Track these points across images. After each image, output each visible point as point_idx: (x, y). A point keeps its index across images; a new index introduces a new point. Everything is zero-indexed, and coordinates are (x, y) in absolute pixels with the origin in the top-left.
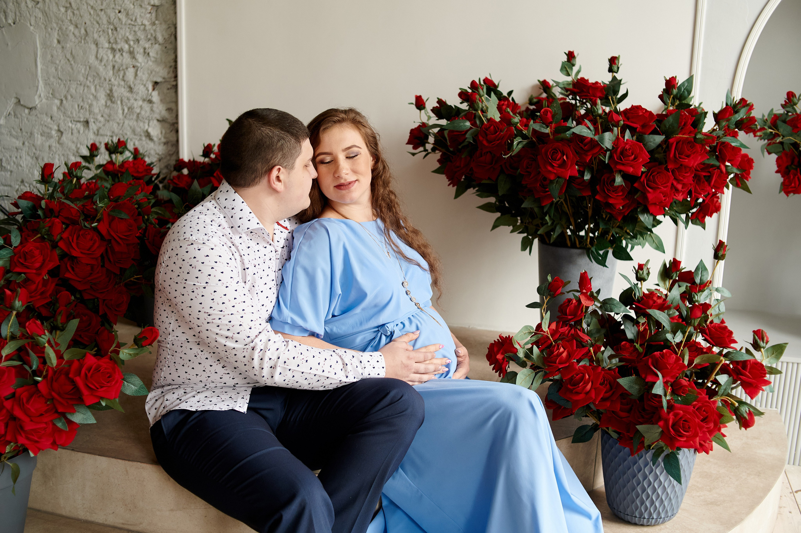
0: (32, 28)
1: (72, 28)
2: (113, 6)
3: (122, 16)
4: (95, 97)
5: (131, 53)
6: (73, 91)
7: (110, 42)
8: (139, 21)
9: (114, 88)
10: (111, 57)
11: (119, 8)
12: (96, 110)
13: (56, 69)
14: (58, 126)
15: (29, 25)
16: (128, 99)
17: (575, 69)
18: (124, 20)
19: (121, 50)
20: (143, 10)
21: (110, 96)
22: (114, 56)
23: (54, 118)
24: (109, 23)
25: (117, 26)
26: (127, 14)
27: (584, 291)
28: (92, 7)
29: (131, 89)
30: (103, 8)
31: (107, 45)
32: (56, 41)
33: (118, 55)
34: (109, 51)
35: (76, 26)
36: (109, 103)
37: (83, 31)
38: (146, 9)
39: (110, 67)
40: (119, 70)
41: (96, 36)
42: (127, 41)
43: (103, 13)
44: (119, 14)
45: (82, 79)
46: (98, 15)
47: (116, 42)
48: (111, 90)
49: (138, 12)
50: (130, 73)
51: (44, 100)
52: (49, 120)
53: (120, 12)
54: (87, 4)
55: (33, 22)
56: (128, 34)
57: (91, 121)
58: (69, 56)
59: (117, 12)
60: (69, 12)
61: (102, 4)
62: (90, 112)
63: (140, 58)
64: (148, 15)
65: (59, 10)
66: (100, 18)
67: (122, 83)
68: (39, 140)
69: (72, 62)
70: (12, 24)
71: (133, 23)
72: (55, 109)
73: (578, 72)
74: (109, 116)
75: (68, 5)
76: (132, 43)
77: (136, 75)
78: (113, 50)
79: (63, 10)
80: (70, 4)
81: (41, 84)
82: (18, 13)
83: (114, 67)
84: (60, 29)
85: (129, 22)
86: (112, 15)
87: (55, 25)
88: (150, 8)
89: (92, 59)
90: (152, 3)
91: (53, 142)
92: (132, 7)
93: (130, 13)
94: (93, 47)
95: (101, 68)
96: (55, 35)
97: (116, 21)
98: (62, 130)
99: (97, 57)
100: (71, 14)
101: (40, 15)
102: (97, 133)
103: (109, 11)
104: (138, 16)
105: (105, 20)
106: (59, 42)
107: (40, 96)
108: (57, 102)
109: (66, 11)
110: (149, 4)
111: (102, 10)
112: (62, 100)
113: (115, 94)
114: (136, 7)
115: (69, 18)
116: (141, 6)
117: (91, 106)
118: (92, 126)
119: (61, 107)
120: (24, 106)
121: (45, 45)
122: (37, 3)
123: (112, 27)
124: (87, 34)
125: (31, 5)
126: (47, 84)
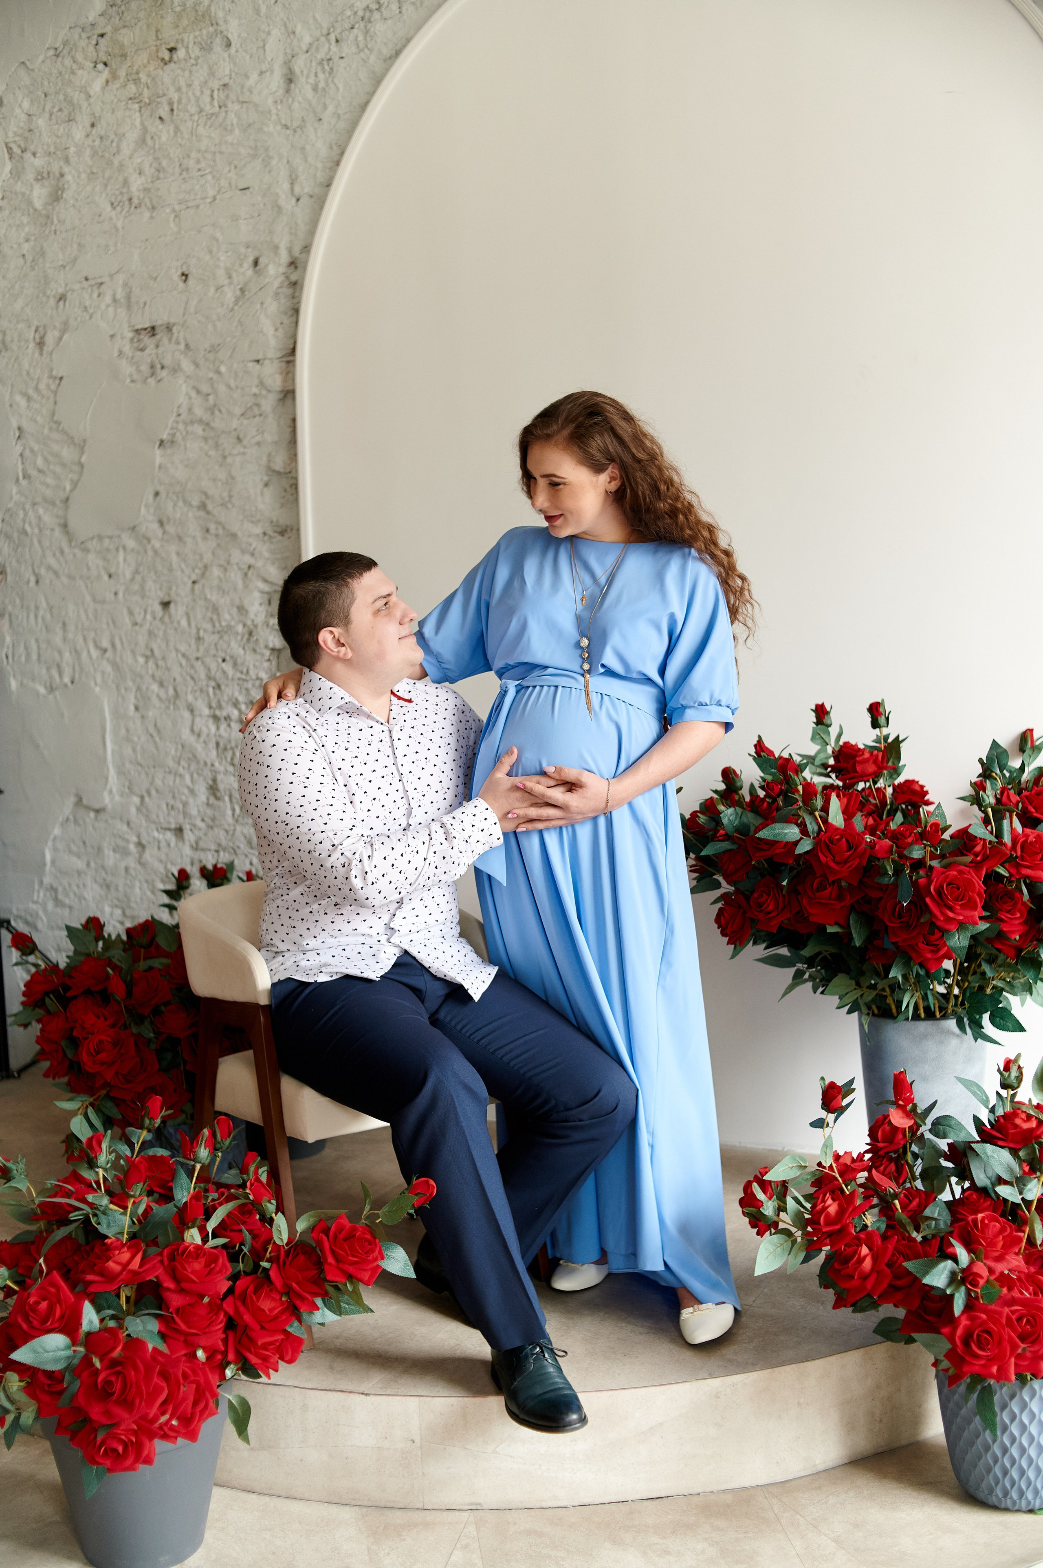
0: (97, 689)
1: (155, 687)
2: (213, 652)
3: (227, 667)
4: (192, 791)
6: (158, 782)
7: (210, 707)
8: (252, 673)
9: (220, 777)
10: (213, 729)
11: (223, 655)
12: (194, 812)
13: (134, 750)
14: (139, 837)
15: (93, 684)
17: (834, 731)
18: (230, 672)
19: (228, 718)
20: (258, 657)
21: (213, 789)
22: (218, 728)
23: (132, 825)
24: (209, 678)
25: (221, 682)
26: (235, 664)
27: (901, 1102)
28: (184, 655)
30: (200, 654)
31: (206, 711)
32: (132, 708)
33: (223, 726)
34: (211, 721)
35: (161, 684)
36: (212, 800)
37: (171, 691)
38: (263, 655)
39: (212, 745)
40: (225, 749)
41: (190, 698)
42: (236, 704)
43: (199, 663)
44: (224, 665)
45: (171, 763)
46: (192, 667)
47: (220, 707)
48: (214, 780)
49: (250, 659)
51: (117, 798)
52: (125, 828)
53: (224, 660)
54: (177, 650)
55: (99, 680)
56: (236, 694)
57: (187, 827)
58: (151, 729)
59: (220, 660)
60: (151, 664)
61: (198, 650)
62: (185, 814)
64: (266, 664)
65: (136, 661)
66: (196, 672)
68: (111, 858)
69: (157, 739)
70: (69, 684)
71: (243, 677)
72: (133, 810)
73: (840, 735)
74: (213, 819)
75: (149, 653)
76: (243, 707)
78: (216, 718)
79: (141, 660)
80: (152, 651)
81: (112, 772)
82: (77, 668)
83: (218, 744)
84: (139, 689)
85: (239, 675)
86: (213, 666)
87: (130, 684)
88: (267, 653)
89: (186, 734)
90: (271, 645)
91: (131, 862)
92: (241, 652)
93: (239, 661)
94: (187, 715)
95: (199, 747)
96: (131, 699)
97: (219, 675)
98: (144, 842)
99: (192, 730)
100: (154, 666)
101: (109, 669)
102: (196, 848)
103: (208, 660)
104: (251, 667)
105: (202, 674)
106: (137, 708)
107: (111, 792)
108: (136, 800)
109: (147, 662)
110: (266, 647)
111: (197, 659)
112: (142, 798)
113: (221, 787)
114: (248, 652)
115: (150, 672)
116: (255, 651)
117: (185, 804)
118: (189, 836)
119: (142, 807)
120: (88, 808)
121: (117, 714)
122: (105, 651)
123: (213, 684)
124: (177, 695)
125: (95, 654)
126: (121, 772)
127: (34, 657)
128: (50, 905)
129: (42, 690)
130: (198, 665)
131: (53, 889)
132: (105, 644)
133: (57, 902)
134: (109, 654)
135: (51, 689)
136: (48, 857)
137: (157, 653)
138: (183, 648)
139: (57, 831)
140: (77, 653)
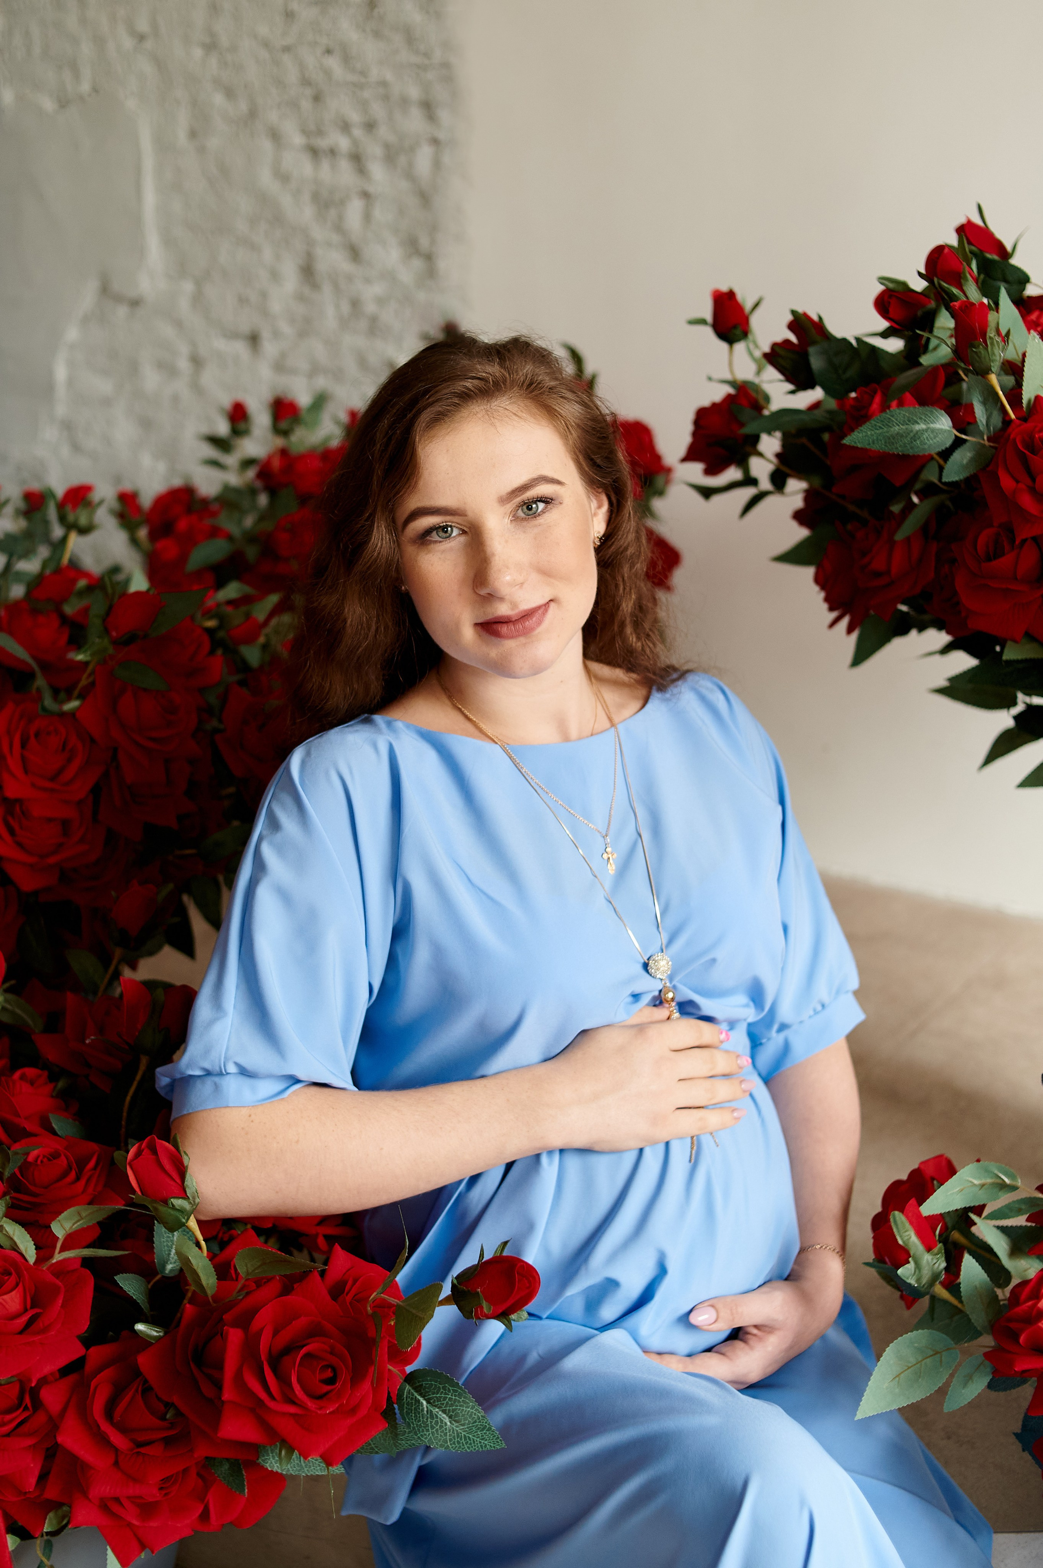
0: (131, 104)
1: (218, 99)
2: (311, 37)
3: (333, 63)
4: (275, 276)
5: (357, 159)
6: (224, 258)
7: (306, 133)
8: (375, 73)
9: (319, 252)
10: (309, 169)
11: (328, 43)
12: (276, 306)
13: (186, 205)
14: (193, 347)
15: (124, 95)
16: (350, 278)
18: (338, 72)
19: (333, 152)
21: (308, 272)
22: (317, 168)
23: (183, 327)
24: (306, 82)
25: (322, 90)
26: (346, 57)
28: (266, 44)
29: (355, 253)
30: (289, 42)
31: (298, 140)
32: (184, 133)
33: (325, 165)
34: (306, 156)
35: (230, 93)
36: (305, 289)
37: (244, 106)
39: (307, 196)
40: (327, 205)
41: (273, 117)
42: (345, 127)
43: (289, 56)
44: (328, 59)
45: (242, 227)
46: (278, 63)
47: (321, 132)
48: (310, 257)
49: (370, 50)
50: (354, 211)
51: (161, 284)
52: (173, 331)
53: (328, 52)
54: (254, 35)
55: (133, 86)
56: (347, 110)
57: (266, 334)
58: (213, 170)
59: (322, 51)
60: (213, 59)
61: (287, 34)
62: (265, 312)
63: (378, 171)
65: (190, 54)
66: (283, 72)
67: (335, 238)
68: (151, 379)
72: (184, 305)
74: (306, 322)
75: (210, 41)
76: (357, 132)
77: (367, 217)
78: (314, 152)
79: (198, 52)
80: (215, 37)
81: (153, 239)
82: (101, 67)
84: (194, 102)
85: (350, 76)
86: (311, 60)
87: (181, 93)
89: (266, 178)
91: (181, 386)
92: (357, 36)
93: (351, 52)
94: (267, 145)
95: (286, 201)
96: (183, 120)
97: (319, 77)
98: (202, 355)
99: (276, 172)
100: (218, 63)
101: (147, 68)
102: (280, 367)
103: (302, 51)
105: (292, 76)
106: (193, 134)
107: (151, 272)
108: (188, 287)
109: (206, 56)
111: (287, 49)
113: (320, 268)
115: (212, 73)
117: (264, 295)
118: (270, 348)
119: (198, 299)
120: (118, 299)
121: (164, 146)
122: (142, 38)
123: (309, 92)
124: (253, 114)
125: (128, 43)
126: (168, 241)
127: (37, 50)
128: (65, 451)
129: (48, 104)
130: (286, 59)
131: (68, 426)
132: (143, 26)
133: (76, 448)
134: (149, 44)
135: (63, 103)
136: (61, 373)
137: (224, 41)
138: (263, 30)
139: (72, 334)
140: (99, 42)
